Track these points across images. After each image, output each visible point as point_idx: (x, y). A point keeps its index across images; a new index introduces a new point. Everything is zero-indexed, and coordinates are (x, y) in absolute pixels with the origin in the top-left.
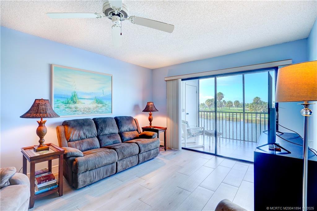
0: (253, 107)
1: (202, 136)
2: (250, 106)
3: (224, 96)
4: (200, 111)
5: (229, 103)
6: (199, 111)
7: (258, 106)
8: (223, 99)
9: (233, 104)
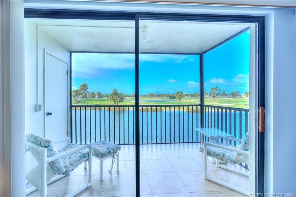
0: (112, 97)
1: (87, 162)
2: (110, 97)
3: (88, 87)
4: (74, 106)
5: (92, 94)
6: (71, 106)
7: (116, 96)
8: (88, 90)
9: (96, 95)
